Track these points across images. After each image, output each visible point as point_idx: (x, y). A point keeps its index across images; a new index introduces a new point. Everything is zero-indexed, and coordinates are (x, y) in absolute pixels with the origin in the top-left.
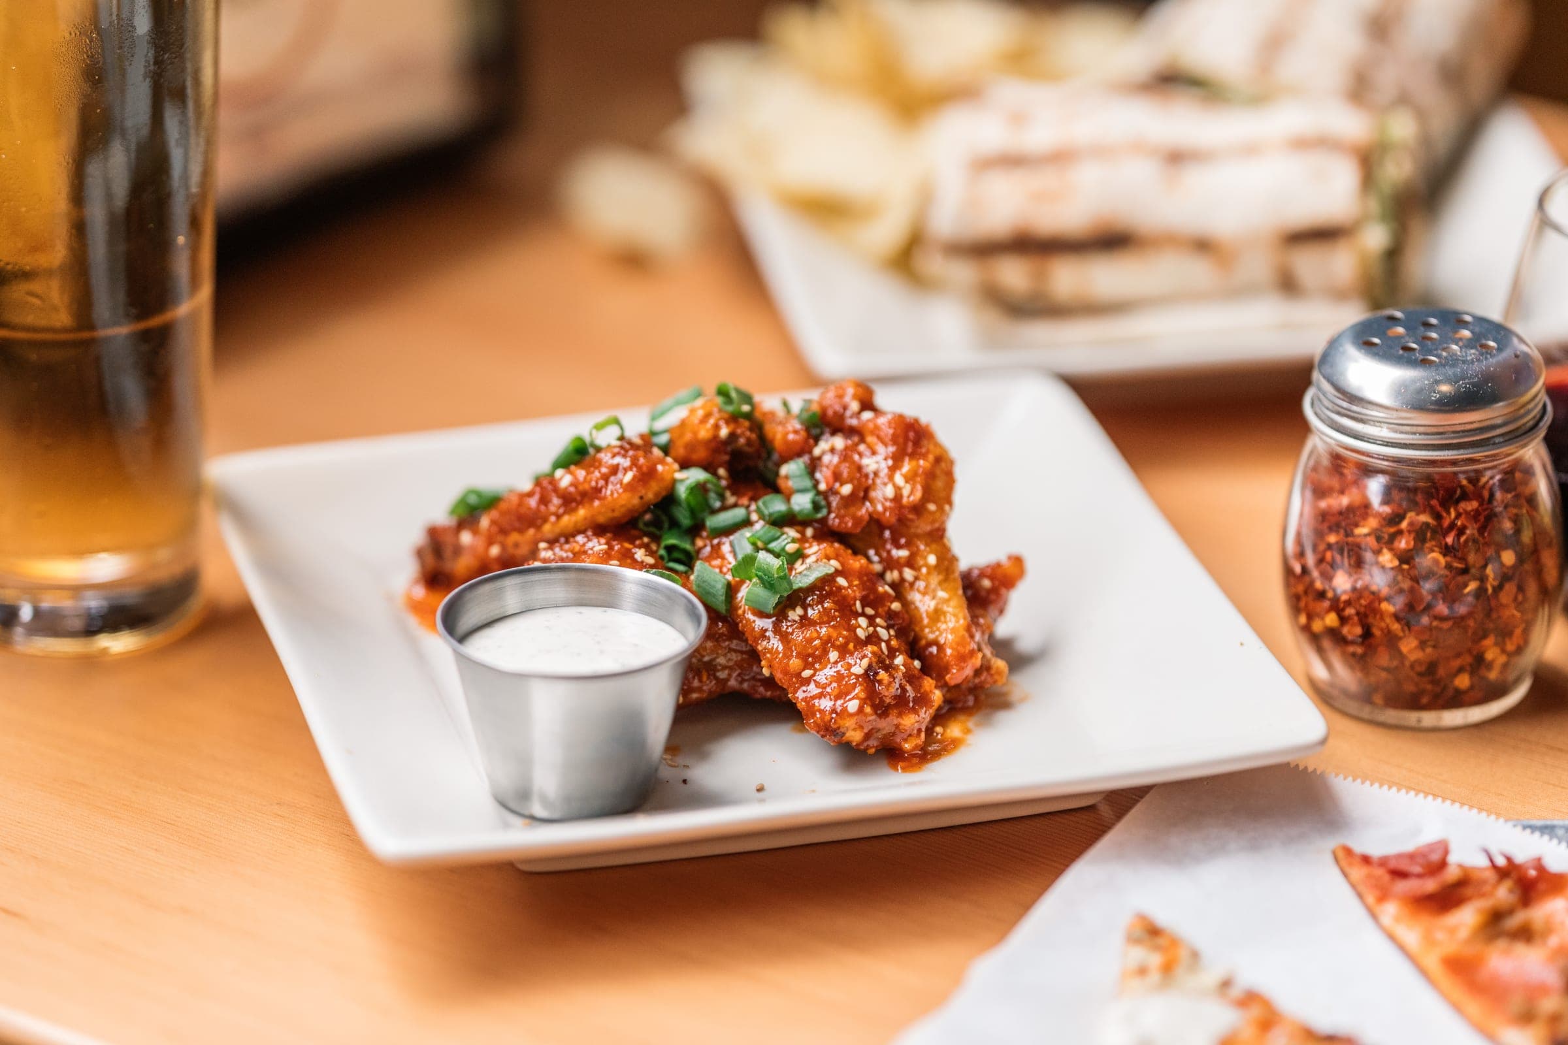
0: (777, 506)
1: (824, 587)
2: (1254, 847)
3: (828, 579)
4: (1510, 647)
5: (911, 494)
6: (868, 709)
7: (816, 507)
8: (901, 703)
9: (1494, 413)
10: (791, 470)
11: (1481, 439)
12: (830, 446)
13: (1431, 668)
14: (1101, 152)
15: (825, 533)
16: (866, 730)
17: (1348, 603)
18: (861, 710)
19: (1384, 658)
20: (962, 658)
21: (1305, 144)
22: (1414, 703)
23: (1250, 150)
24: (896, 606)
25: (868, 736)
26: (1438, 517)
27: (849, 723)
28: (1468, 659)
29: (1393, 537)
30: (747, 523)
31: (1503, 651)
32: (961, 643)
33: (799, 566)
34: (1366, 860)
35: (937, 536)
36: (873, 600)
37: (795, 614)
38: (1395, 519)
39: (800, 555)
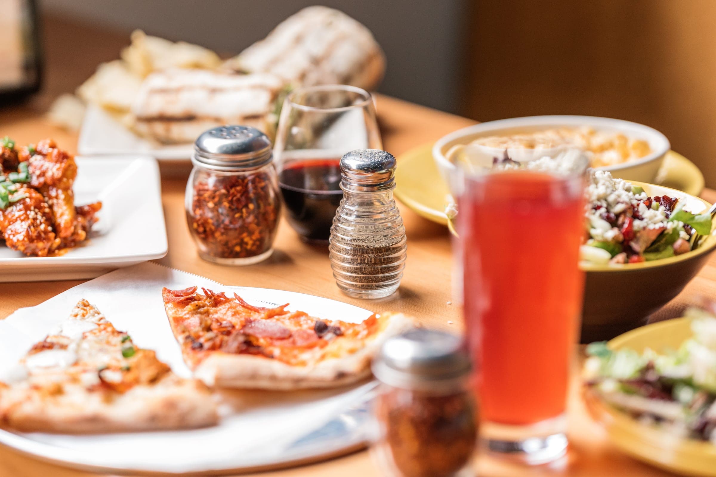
0: (13, 176)
1: (22, 201)
2: (137, 287)
3: (24, 199)
4: (254, 237)
5: (58, 174)
6: (26, 239)
7: (27, 177)
8: (39, 238)
9: (250, 155)
10: (22, 166)
11: (244, 165)
12: (36, 160)
13: (226, 244)
14: (190, 88)
15: (30, 186)
16: (26, 246)
17: (199, 220)
18: (23, 240)
19: (211, 240)
20: (66, 228)
21: (255, 87)
22: (224, 255)
23: (237, 89)
24: (47, 210)
25: (26, 249)
26: (228, 191)
27: (19, 244)
28: (237, 241)
29: (214, 198)
30: (5, 181)
31: (251, 239)
32: (66, 223)
33: (15, 195)
34: (169, 291)
35: (67, 189)
36: (38, 207)
37: (10, 209)
38: (215, 191)
39: (16, 191)
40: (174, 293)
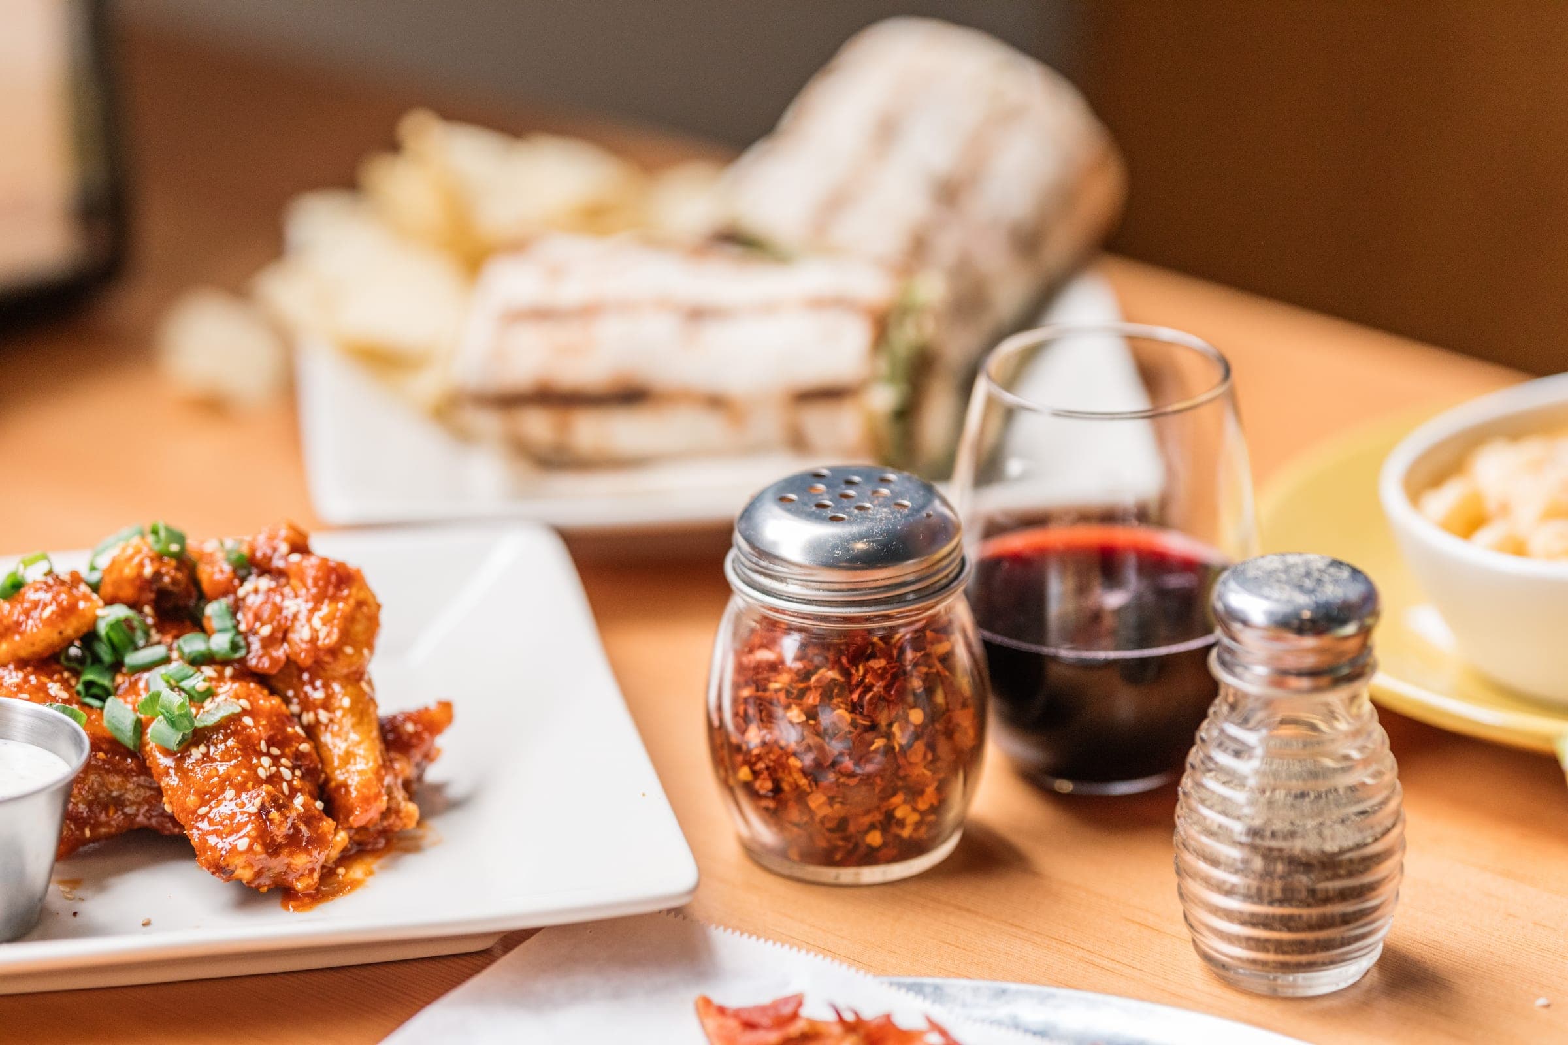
0: (193, 644)
1: (229, 724)
2: (617, 995)
3: (235, 718)
4: (922, 805)
5: (328, 636)
6: (257, 848)
7: (235, 647)
8: (294, 841)
10: (214, 610)
11: (892, 596)
12: (256, 588)
13: (842, 825)
14: (626, 307)
15: (244, 673)
16: (256, 869)
17: (759, 758)
18: (250, 848)
19: (794, 814)
20: (367, 800)
21: (821, 304)
23: (768, 309)
24: (305, 747)
25: (258, 874)
26: (847, 673)
27: (239, 861)
28: (878, 817)
29: (802, 693)
30: (167, 660)
31: (915, 809)
32: (366, 785)
33: (208, 705)
34: (722, 1011)
35: (355, 678)
36: (279, 740)
37: (197, 753)
38: (805, 675)
39: (210, 694)
40: (736, 1014)
